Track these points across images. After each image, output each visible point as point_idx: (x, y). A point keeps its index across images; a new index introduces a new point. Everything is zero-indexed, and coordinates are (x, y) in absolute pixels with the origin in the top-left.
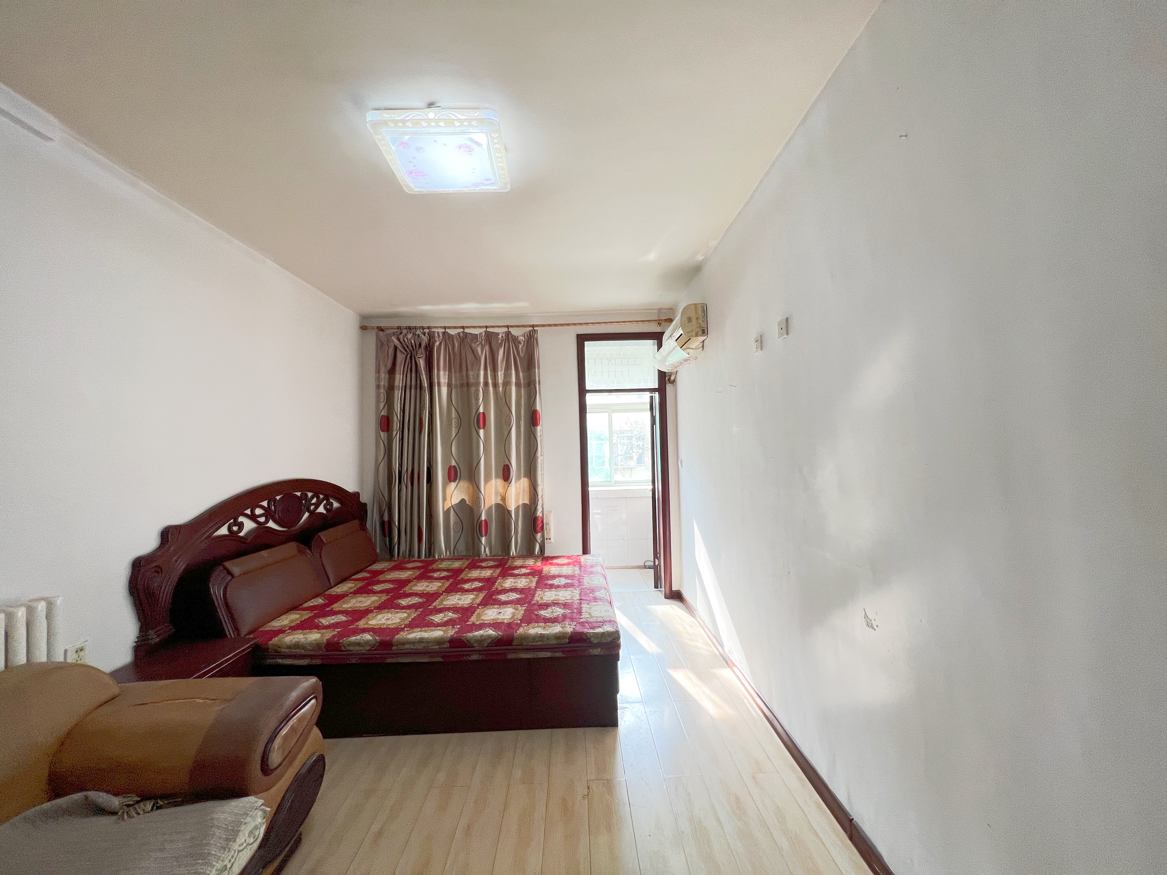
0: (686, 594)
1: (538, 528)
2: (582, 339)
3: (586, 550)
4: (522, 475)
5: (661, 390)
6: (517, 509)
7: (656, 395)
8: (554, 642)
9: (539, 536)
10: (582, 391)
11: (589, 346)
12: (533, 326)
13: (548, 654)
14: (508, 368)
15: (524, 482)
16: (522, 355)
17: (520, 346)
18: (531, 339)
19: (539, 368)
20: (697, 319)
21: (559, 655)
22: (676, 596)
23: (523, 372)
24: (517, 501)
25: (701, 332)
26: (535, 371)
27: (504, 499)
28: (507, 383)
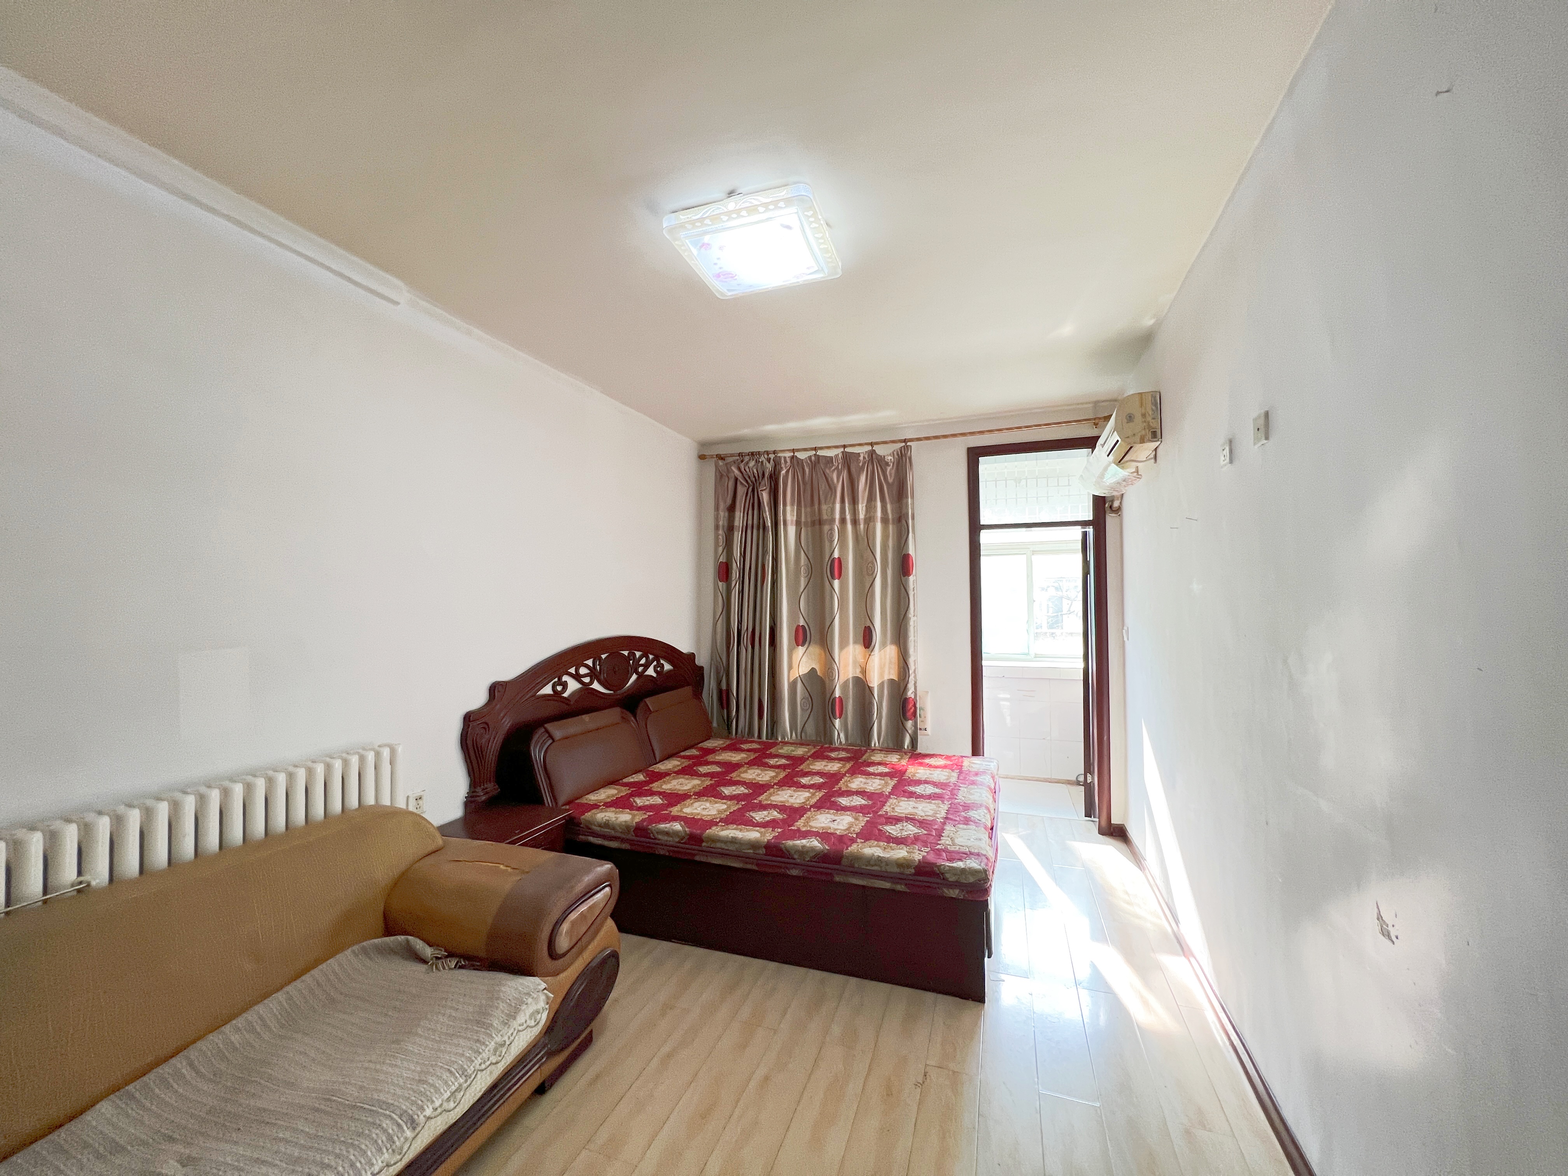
0: (1133, 832)
1: (909, 714)
2: (974, 455)
3: (977, 749)
4: (888, 642)
5: (1098, 523)
6: (881, 686)
7: (1090, 530)
8: (896, 870)
9: (909, 724)
10: (975, 527)
11: (986, 465)
12: (905, 441)
13: (887, 885)
14: (871, 499)
15: (891, 651)
16: (890, 480)
17: (889, 469)
18: (903, 459)
19: (913, 497)
20: (1144, 415)
21: (900, 888)
22: (1118, 833)
23: (892, 503)
24: (881, 674)
25: (1149, 435)
26: (907, 503)
27: (864, 671)
28: (869, 520)
